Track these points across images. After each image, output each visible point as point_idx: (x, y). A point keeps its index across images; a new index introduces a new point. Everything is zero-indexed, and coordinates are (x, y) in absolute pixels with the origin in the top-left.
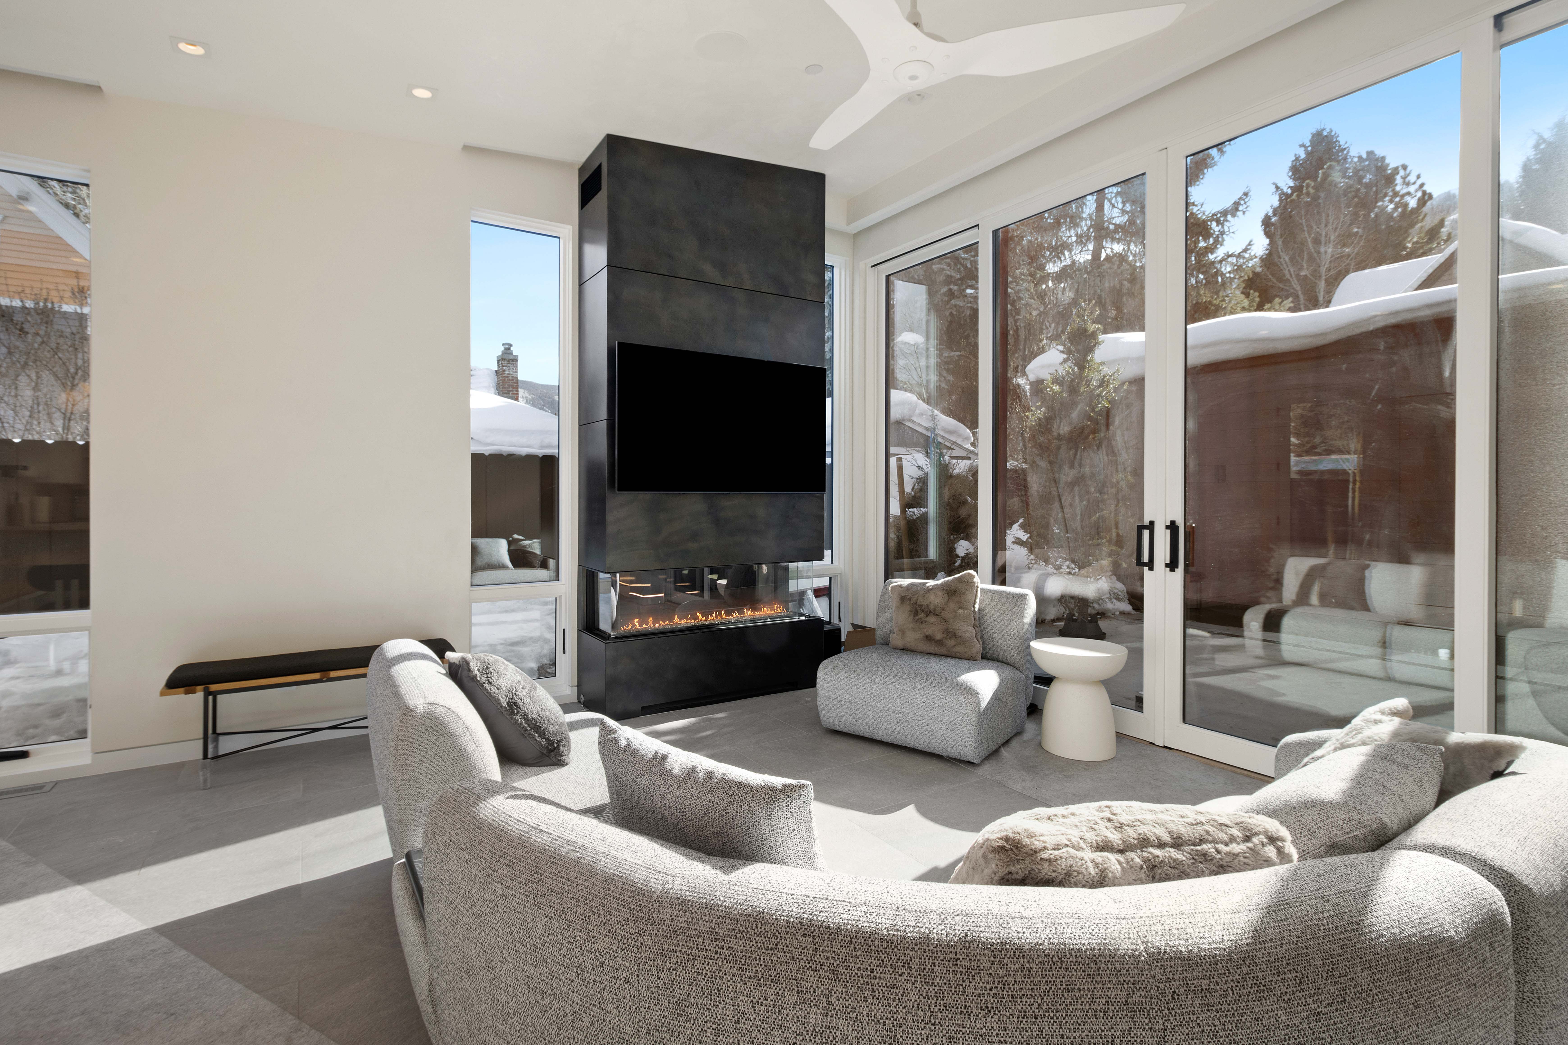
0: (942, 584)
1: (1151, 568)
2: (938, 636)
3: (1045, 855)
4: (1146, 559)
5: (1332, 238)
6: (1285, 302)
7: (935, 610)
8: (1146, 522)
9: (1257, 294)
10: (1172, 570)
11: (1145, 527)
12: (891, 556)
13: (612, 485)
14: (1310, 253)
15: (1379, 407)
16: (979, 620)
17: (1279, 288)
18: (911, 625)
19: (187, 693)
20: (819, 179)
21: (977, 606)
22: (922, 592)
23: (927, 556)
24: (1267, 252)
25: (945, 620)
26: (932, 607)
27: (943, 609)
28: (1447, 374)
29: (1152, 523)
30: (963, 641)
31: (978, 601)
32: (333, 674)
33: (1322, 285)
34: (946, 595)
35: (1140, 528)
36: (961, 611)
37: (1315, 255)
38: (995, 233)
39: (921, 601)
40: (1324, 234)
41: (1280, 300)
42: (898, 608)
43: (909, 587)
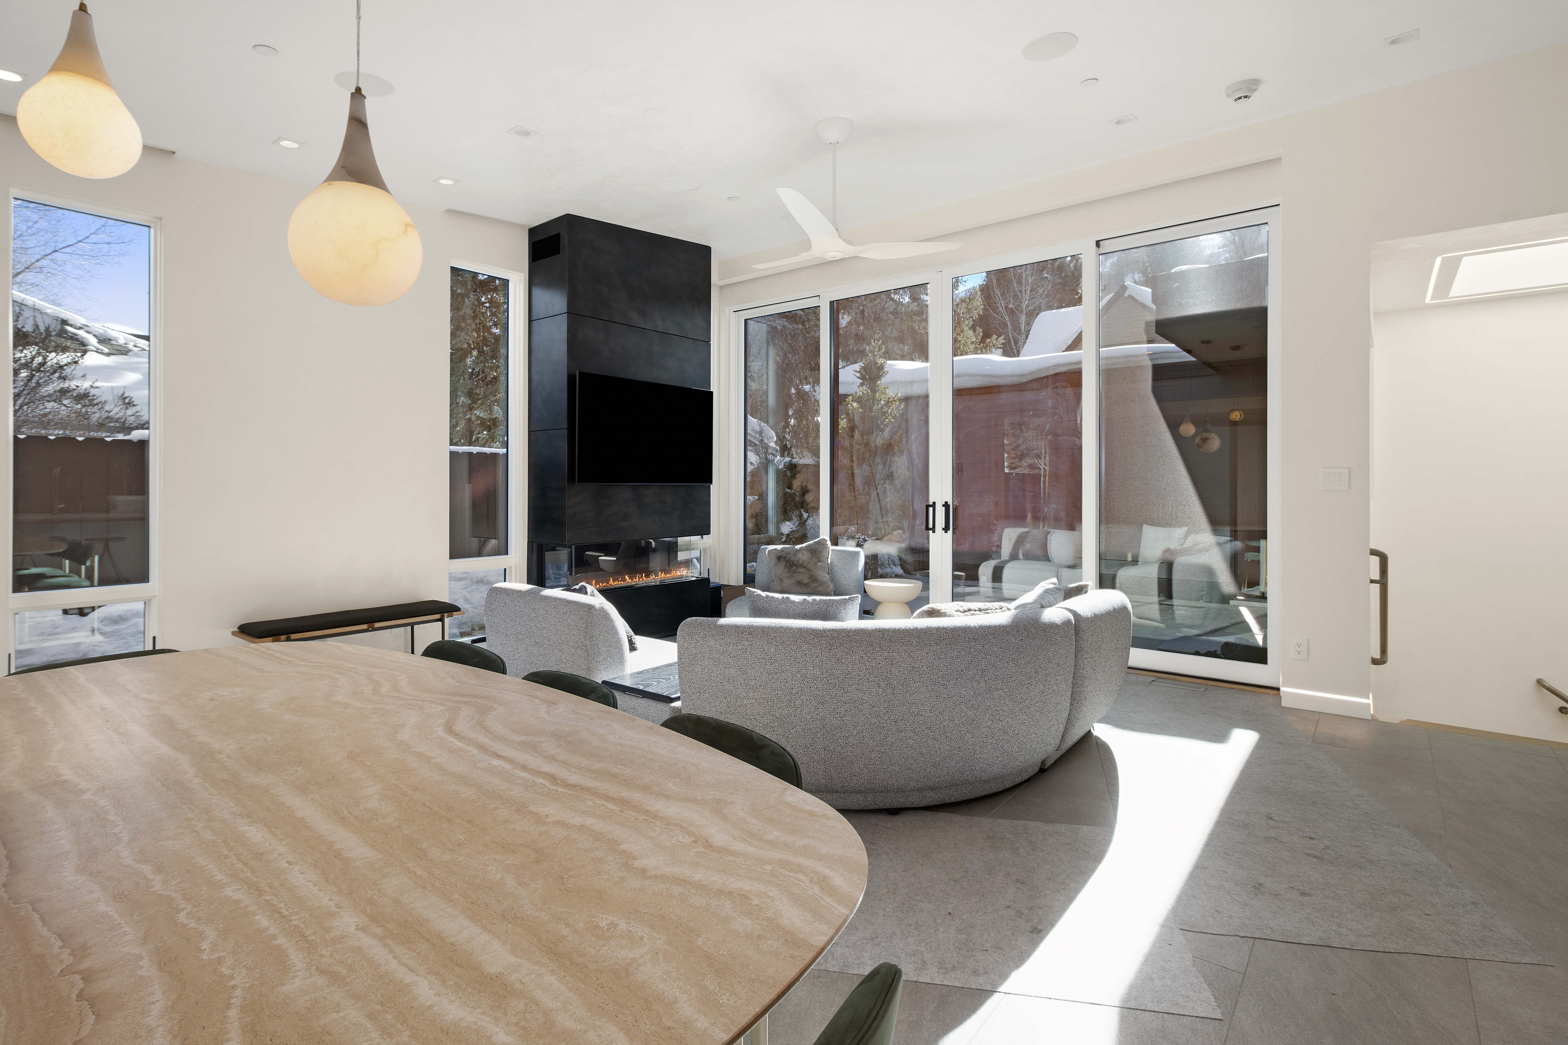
0: (806, 546)
1: (934, 532)
2: (806, 581)
3: (942, 611)
4: (931, 526)
5: (1030, 281)
6: (1000, 338)
7: (803, 564)
8: (931, 503)
9: (981, 330)
10: (946, 532)
11: (931, 506)
12: (749, 532)
13: (571, 479)
14: (1014, 291)
15: (1050, 437)
16: (830, 570)
17: (994, 317)
18: (787, 575)
19: (274, 641)
20: (707, 250)
21: (829, 560)
22: (792, 553)
23: (767, 532)
24: (984, 283)
25: (809, 570)
26: (801, 562)
27: (809, 563)
28: (1079, 422)
29: (934, 503)
30: (822, 583)
31: (830, 556)
32: (377, 625)
33: (1023, 318)
34: (810, 554)
35: (928, 506)
36: (820, 564)
37: (1019, 293)
38: (832, 303)
39: (792, 558)
40: (1024, 277)
41: (997, 337)
42: (776, 564)
43: (782, 550)
